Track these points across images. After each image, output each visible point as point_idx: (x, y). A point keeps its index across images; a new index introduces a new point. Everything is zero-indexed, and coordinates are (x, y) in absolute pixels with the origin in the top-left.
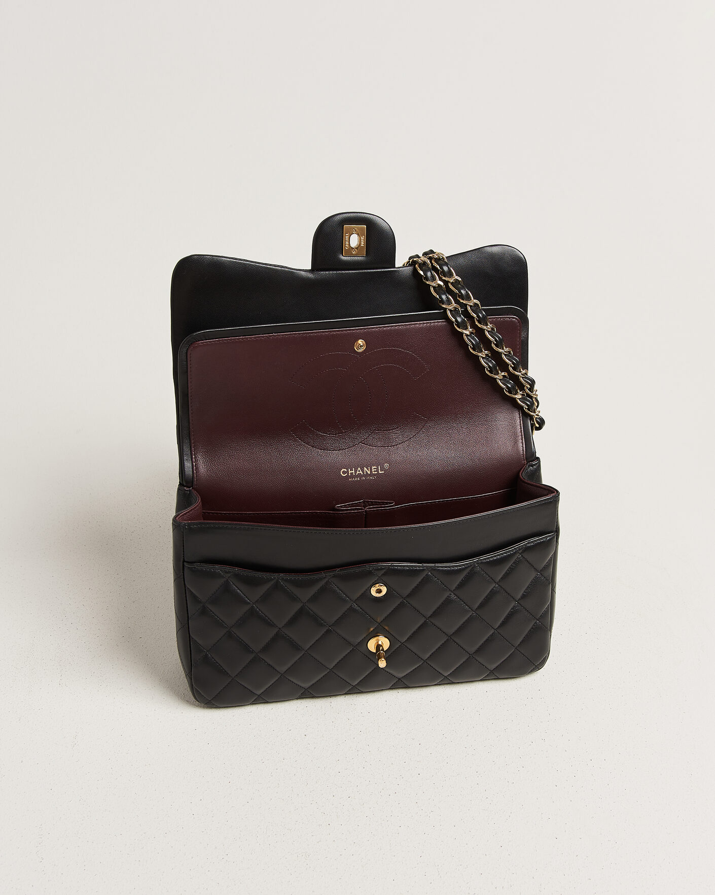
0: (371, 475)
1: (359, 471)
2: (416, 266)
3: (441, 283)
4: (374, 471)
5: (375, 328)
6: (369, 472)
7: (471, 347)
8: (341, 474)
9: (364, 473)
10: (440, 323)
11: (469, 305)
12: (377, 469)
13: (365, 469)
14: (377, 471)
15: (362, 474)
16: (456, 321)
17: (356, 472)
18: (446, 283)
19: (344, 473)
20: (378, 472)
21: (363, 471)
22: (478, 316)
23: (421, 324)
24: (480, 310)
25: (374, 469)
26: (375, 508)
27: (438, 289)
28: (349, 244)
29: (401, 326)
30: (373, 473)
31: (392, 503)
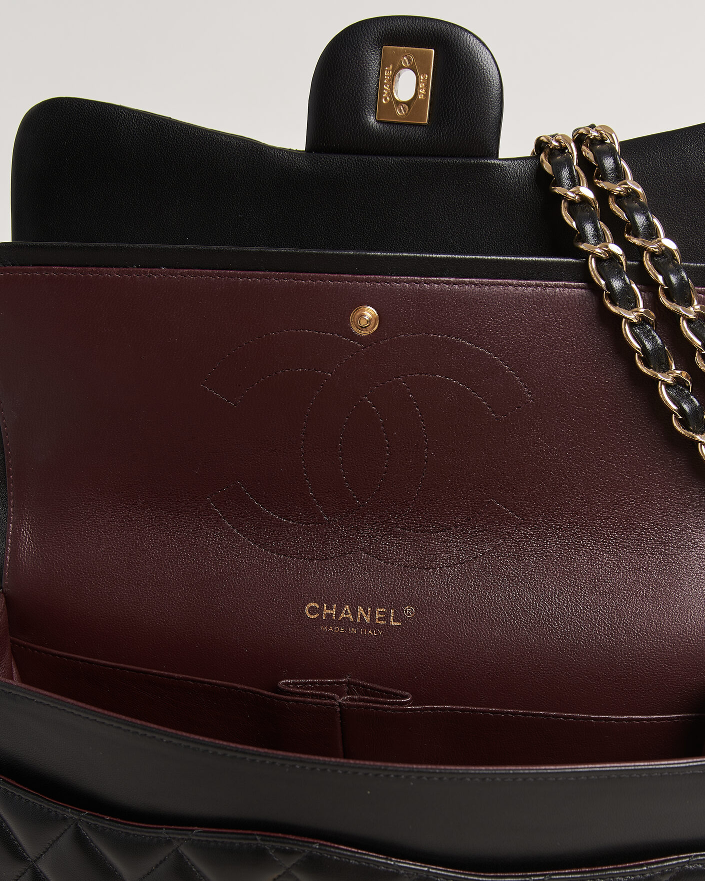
0: (372, 625)
1: (346, 613)
2: (542, 156)
3: (589, 194)
4: (380, 619)
5: (405, 283)
6: (367, 619)
7: (639, 357)
8: (307, 612)
9: (355, 617)
10: (573, 290)
11: (649, 251)
12: (387, 614)
13: (360, 610)
14: (387, 619)
15: (352, 620)
16: (609, 286)
17: (338, 614)
18: (602, 195)
19: (312, 610)
20: (388, 621)
21: (354, 613)
22: (667, 280)
23: (522, 285)
24: (676, 266)
25: (381, 613)
26: (364, 701)
27: (579, 206)
28: (391, 93)
29: (469, 286)
30: (377, 622)
31: (407, 697)
